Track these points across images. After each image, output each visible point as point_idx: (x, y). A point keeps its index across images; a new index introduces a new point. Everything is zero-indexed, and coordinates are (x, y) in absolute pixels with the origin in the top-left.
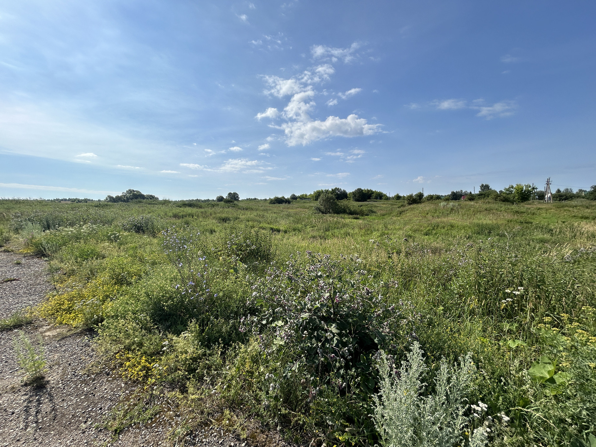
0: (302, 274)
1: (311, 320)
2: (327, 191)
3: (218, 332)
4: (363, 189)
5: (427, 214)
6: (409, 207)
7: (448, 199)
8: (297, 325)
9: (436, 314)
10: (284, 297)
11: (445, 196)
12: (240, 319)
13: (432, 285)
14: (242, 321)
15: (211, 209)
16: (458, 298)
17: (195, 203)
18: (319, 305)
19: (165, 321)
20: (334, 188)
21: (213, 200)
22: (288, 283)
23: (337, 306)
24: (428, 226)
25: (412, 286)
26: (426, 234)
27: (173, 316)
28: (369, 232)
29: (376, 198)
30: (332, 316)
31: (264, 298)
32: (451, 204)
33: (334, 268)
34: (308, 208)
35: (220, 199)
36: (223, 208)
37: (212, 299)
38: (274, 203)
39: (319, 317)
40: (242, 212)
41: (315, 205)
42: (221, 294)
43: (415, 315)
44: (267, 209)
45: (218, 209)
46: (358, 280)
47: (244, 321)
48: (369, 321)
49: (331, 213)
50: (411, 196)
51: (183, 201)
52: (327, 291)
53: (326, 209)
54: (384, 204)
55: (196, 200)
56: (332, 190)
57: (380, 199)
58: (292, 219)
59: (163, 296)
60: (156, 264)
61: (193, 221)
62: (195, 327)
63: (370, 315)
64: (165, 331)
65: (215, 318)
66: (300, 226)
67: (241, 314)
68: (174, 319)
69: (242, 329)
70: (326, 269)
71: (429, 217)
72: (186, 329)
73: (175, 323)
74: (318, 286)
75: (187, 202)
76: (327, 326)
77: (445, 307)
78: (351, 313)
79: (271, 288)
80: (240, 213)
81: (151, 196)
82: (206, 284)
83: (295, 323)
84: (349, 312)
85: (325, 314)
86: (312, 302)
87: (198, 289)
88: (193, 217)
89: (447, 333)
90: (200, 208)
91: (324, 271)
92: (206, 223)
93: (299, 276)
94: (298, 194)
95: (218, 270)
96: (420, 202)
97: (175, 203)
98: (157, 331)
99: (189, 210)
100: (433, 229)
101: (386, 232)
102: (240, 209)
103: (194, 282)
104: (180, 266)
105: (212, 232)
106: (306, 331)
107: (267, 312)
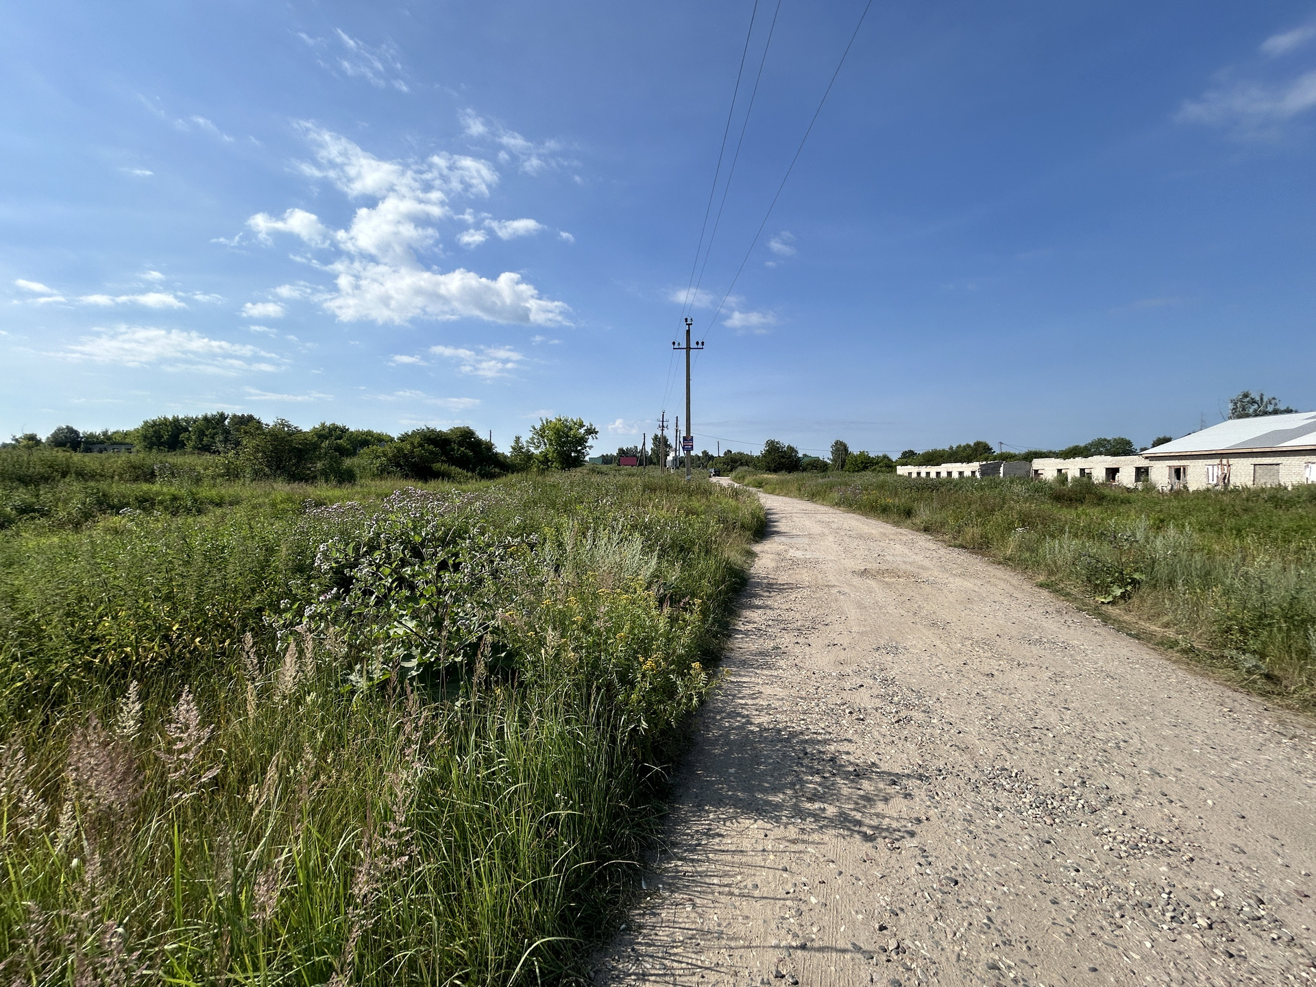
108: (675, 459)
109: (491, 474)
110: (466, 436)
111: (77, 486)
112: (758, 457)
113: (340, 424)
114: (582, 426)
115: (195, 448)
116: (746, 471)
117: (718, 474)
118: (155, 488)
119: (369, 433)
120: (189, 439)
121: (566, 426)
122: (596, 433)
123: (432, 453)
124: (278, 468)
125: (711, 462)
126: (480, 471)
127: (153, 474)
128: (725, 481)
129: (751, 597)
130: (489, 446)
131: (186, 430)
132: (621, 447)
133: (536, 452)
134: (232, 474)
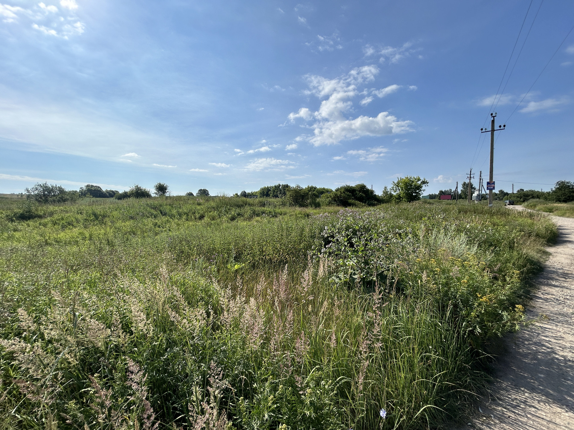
108: (478, 195)
109: (373, 204)
110: (362, 188)
111: (249, 208)
112: (549, 193)
113: (314, 186)
114: (419, 180)
115: (272, 196)
116: (537, 202)
117: (512, 203)
118: (265, 209)
119: (324, 189)
120: (271, 193)
121: (411, 181)
122: (427, 183)
123: (348, 195)
124: (296, 202)
125: (506, 197)
126: (368, 203)
127: (265, 204)
128: (519, 208)
129: (548, 279)
130: (372, 192)
131: (270, 190)
132: (441, 190)
133: (394, 194)
134: (284, 204)
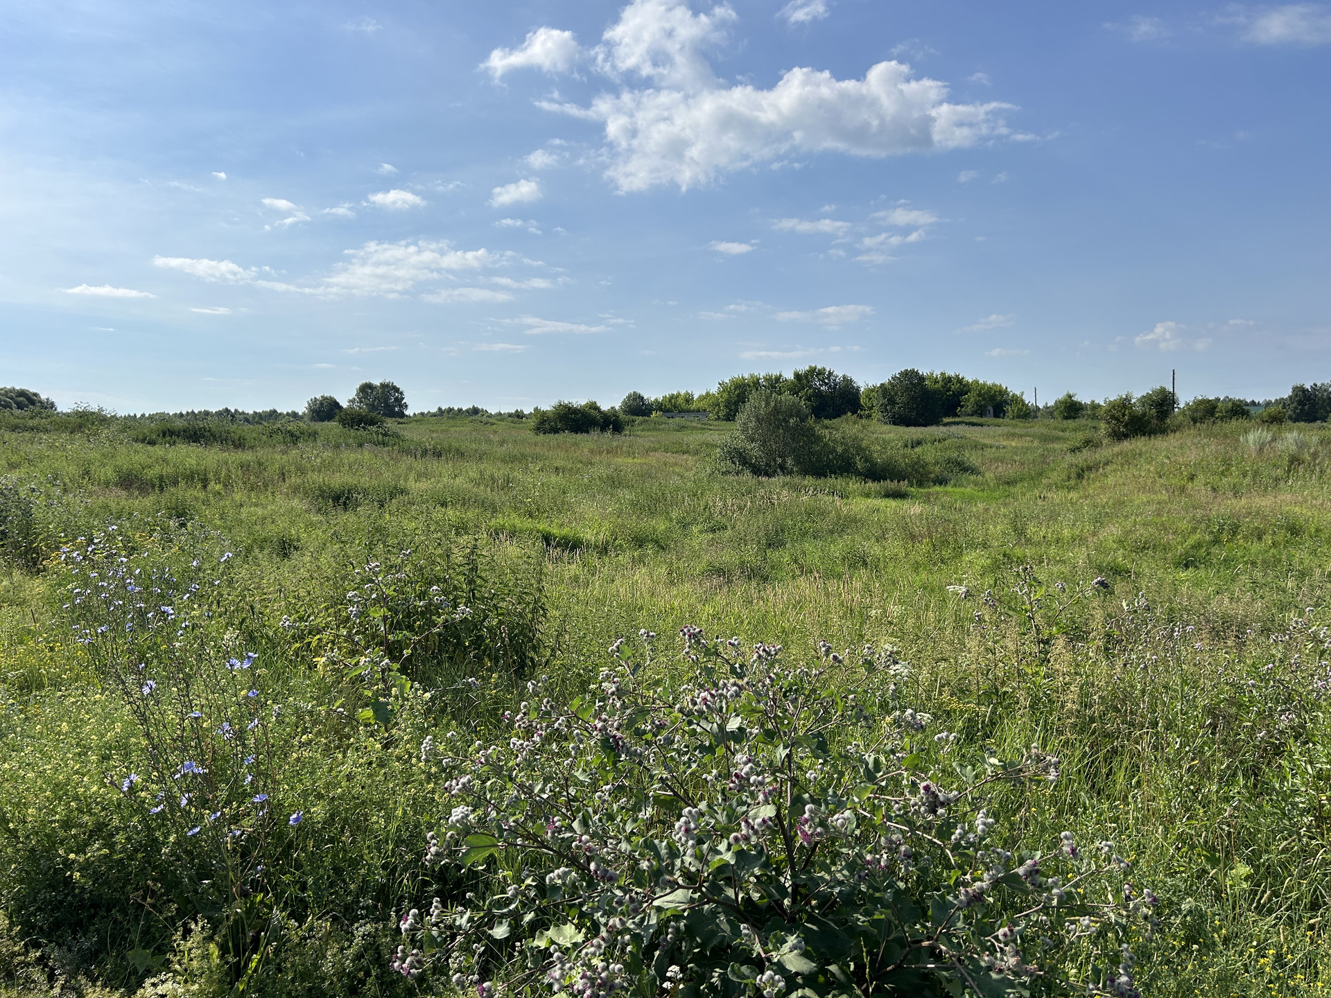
0: (661, 727)
1: (696, 921)
2: (775, 383)
3: (304, 976)
4: (924, 371)
5: (1192, 478)
6: (1117, 449)
7: (1276, 416)
8: (636, 938)
9: (1218, 898)
10: (585, 823)
11: (1268, 404)
12: (399, 918)
13: (1206, 774)
14: (404, 926)
15: (284, 453)
16: (1309, 827)
17: (212, 424)
18: (729, 857)
19: (74, 932)
20: (803, 368)
21: (295, 415)
22: (602, 766)
23: (805, 861)
24: (1194, 530)
25: (1120, 777)
26: (1187, 563)
27: (109, 910)
28: (946, 553)
29: (980, 411)
30: (786, 902)
31: (501, 830)
32: (1291, 437)
33: (794, 701)
34: (697, 453)
35: (326, 410)
36: (337, 446)
37: (280, 836)
38: (555, 431)
39: (729, 907)
40: (419, 465)
41: (726, 438)
42: (319, 811)
43: (1128, 898)
44: (524, 456)
45: (313, 454)
46: (893, 752)
47: (413, 929)
48: (937, 923)
49: (791, 473)
50: (1123, 405)
51: (163, 417)
52: (761, 797)
53: (770, 454)
54: (1013, 435)
55: (219, 414)
56: (797, 376)
57: (996, 416)
58: (627, 495)
59: (66, 824)
60: (40, 686)
61: (206, 502)
62: (206, 956)
63: (942, 897)
64: (72, 975)
65: (292, 915)
66: (661, 525)
67: (402, 898)
68: (115, 921)
69: (404, 964)
70: (762, 707)
71: (1199, 489)
72: (167, 965)
73: (119, 939)
74: (728, 776)
75: (179, 424)
76: (764, 944)
77: (1257, 868)
78: (863, 888)
79: (531, 788)
80: (410, 469)
81: (22, 393)
82: (256, 769)
83: (628, 930)
84: (855, 887)
85: (756, 896)
86: (700, 842)
87: (223, 792)
88: (205, 487)
89: (1261, 973)
90: (236, 447)
91: (754, 711)
92: (260, 511)
93: (649, 736)
94: (653, 394)
95: (311, 713)
96: (1163, 431)
97: (129, 423)
98: (37, 975)
99: (188, 455)
100: (1216, 541)
101: (1018, 551)
102: (407, 452)
103: (202, 762)
104: (146, 690)
105: (286, 548)
106: (675, 968)
107: (510, 891)
